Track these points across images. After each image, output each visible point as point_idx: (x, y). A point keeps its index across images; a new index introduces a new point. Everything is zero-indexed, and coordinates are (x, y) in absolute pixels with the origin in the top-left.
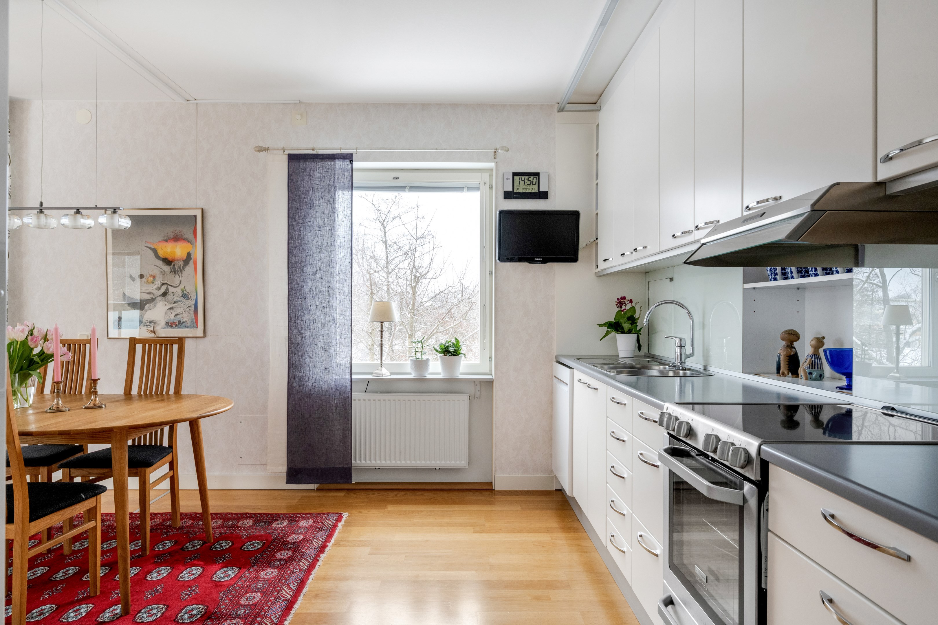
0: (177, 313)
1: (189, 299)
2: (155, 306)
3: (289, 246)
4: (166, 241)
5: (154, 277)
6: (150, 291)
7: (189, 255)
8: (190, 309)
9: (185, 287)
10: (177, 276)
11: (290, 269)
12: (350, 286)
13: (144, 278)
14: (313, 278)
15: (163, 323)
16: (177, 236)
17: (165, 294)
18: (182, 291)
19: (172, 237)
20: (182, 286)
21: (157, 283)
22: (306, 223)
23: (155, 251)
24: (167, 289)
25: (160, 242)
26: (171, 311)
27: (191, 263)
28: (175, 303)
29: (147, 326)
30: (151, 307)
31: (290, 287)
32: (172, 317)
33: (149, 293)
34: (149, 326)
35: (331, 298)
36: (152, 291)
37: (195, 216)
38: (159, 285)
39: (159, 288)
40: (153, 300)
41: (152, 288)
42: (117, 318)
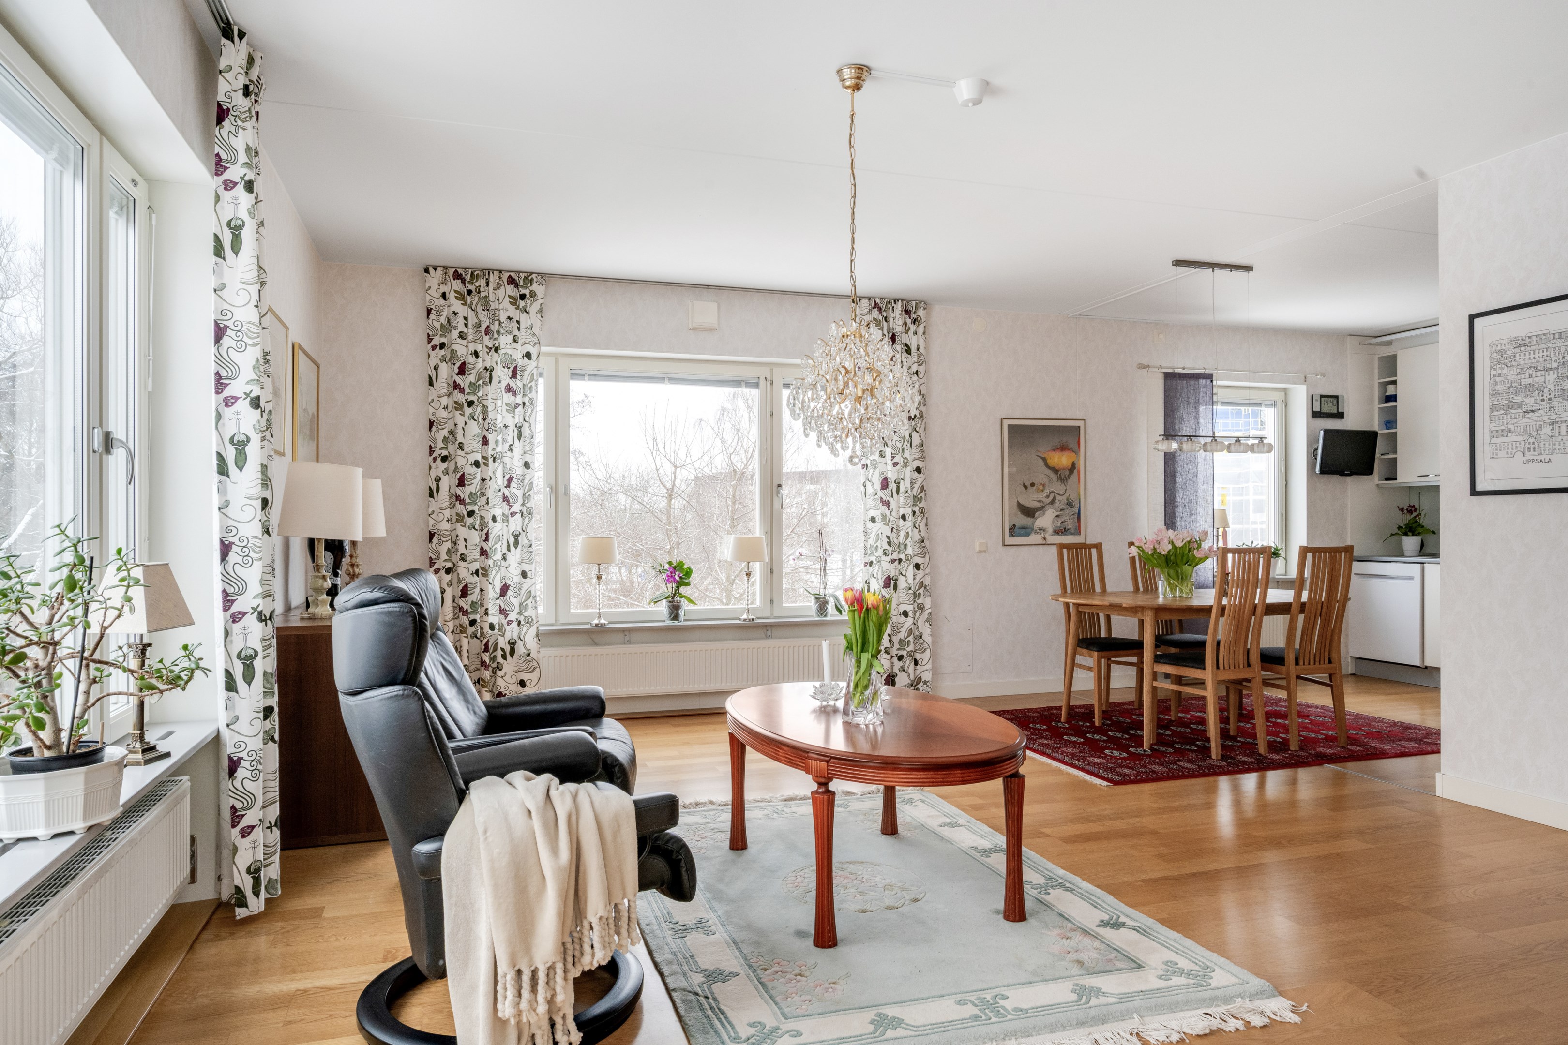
0: (1062, 520)
1: (1073, 507)
2: (1044, 514)
4: (1054, 450)
5: (1044, 485)
6: (1040, 499)
7: (1074, 464)
8: (1074, 516)
9: (1070, 495)
10: (1063, 485)
12: (1212, 495)
13: (1035, 487)
15: (1050, 530)
16: (1063, 446)
17: (1053, 502)
18: (1068, 499)
19: (1059, 447)
20: (1067, 495)
21: (1046, 491)
23: (1044, 460)
24: (1055, 496)
25: (1049, 451)
26: (1058, 518)
27: (1076, 471)
28: (1061, 510)
29: (1037, 533)
30: (1041, 515)
32: (1059, 524)
33: (1039, 501)
34: (1039, 534)
36: (1042, 499)
37: (1080, 427)
38: (1048, 494)
39: (1048, 497)
40: (1042, 508)
41: (1042, 496)
42: (1011, 525)
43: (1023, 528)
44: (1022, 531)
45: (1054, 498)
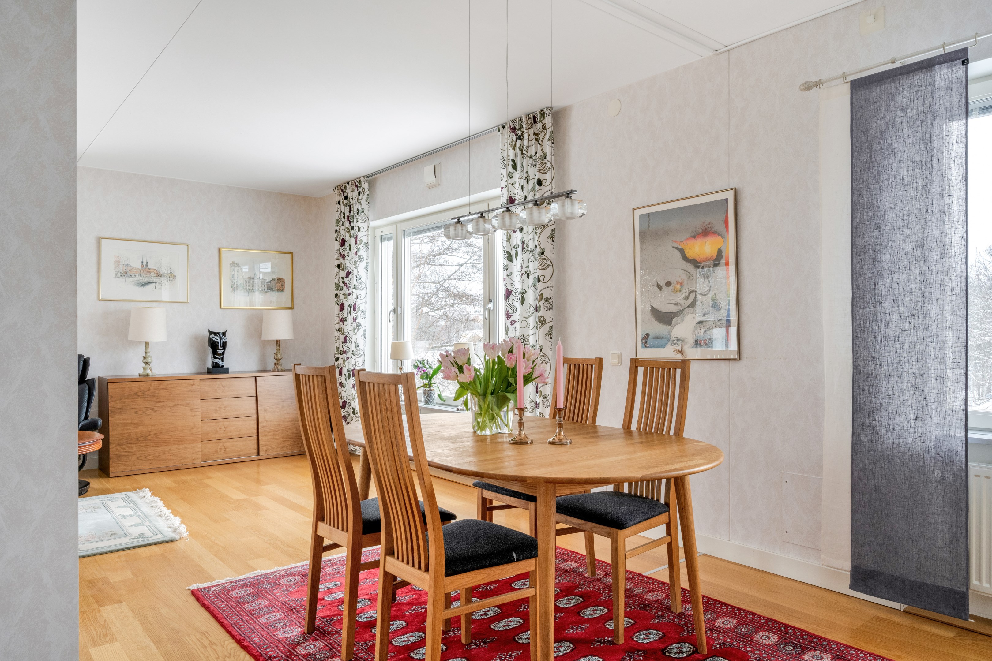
0: (706, 328)
1: (720, 310)
2: (683, 320)
3: (854, 222)
4: (694, 237)
5: (681, 284)
6: (678, 301)
7: (720, 252)
8: (722, 322)
9: (715, 294)
10: (706, 281)
11: (854, 258)
13: (671, 287)
14: (894, 269)
15: (691, 341)
16: (706, 229)
17: (693, 305)
18: (713, 299)
19: (700, 231)
20: (712, 294)
21: (684, 291)
22: (882, 182)
23: (682, 251)
24: (696, 297)
25: (687, 239)
26: (701, 326)
27: (722, 261)
28: (704, 315)
29: (674, 344)
30: (679, 321)
31: (855, 286)
32: (701, 333)
33: (676, 304)
34: (676, 345)
35: (926, 301)
36: (679, 302)
37: (727, 200)
38: (687, 294)
39: (687, 298)
40: (681, 311)
41: (680, 298)
42: (644, 334)
43: (657, 338)
44: (656, 342)
45: (695, 299)
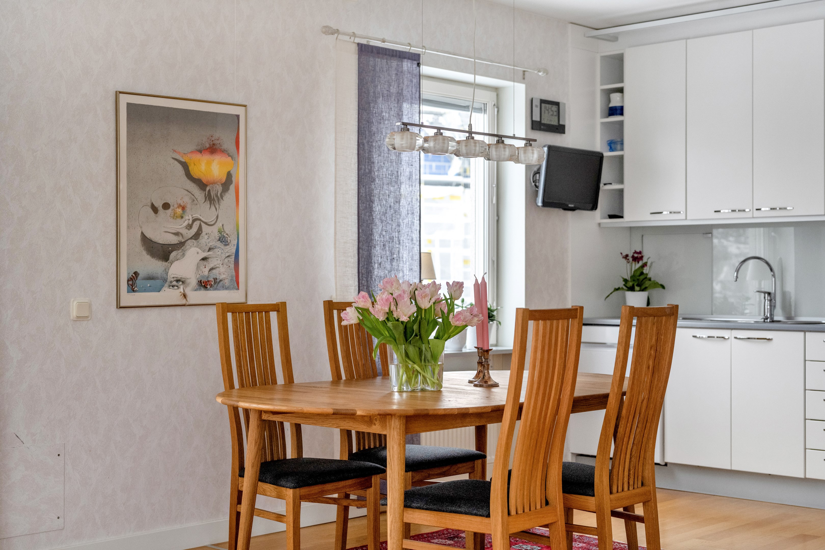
0: (212, 266)
1: (228, 245)
2: (184, 255)
4: (200, 151)
5: (183, 208)
6: (178, 230)
7: (229, 175)
8: (230, 259)
9: (223, 225)
10: (213, 207)
11: (360, 205)
12: (418, 231)
13: (170, 210)
15: (193, 282)
16: (214, 144)
17: (197, 236)
18: (220, 232)
19: (208, 146)
20: (219, 224)
21: (187, 218)
23: (185, 166)
24: (200, 226)
25: (192, 152)
26: (205, 263)
27: (232, 187)
28: (210, 250)
29: (173, 286)
30: (179, 257)
31: (360, 231)
32: (206, 272)
33: (177, 234)
34: (176, 288)
36: (181, 231)
37: (239, 117)
38: (190, 222)
39: (190, 227)
40: (181, 245)
41: (180, 226)
42: (132, 273)
43: (150, 278)
44: (149, 283)
45: (200, 228)
